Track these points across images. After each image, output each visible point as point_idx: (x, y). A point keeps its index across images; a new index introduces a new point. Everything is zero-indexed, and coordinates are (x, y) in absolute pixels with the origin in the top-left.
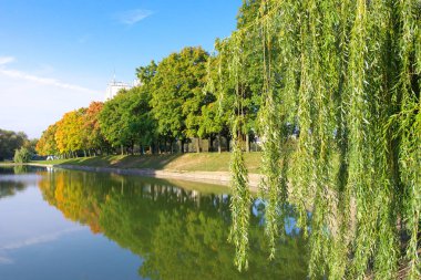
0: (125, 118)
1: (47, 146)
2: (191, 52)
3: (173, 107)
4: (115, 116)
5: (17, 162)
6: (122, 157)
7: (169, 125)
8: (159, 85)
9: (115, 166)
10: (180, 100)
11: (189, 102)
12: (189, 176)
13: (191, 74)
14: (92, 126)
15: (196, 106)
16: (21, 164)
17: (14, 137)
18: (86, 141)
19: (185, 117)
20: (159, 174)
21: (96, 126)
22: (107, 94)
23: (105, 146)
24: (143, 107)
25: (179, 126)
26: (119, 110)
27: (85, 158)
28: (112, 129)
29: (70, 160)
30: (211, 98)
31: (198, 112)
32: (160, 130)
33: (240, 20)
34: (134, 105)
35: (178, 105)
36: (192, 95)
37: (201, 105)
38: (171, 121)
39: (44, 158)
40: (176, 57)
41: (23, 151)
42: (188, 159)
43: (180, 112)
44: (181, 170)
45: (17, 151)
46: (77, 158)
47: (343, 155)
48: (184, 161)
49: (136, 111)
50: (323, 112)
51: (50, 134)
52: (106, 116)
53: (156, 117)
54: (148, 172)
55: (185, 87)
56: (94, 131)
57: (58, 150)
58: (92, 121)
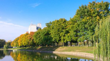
0: (42, 37)
1: (15, 44)
2: (62, 20)
3: (57, 35)
4: (39, 36)
5: (4, 49)
7: (56, 39)
9: (38, 50)
10: (59, 33)
11: (62, 33)
12: (63, 53)
13: (62, 26)
15: (64, 34)
16: (6, 49)
17: (3, 41)
18: (29, 43)
19: (61, 37)
20: (54, 52)
21: (32, 39)
23: (34, 44)
24: (48, 34)
25: (59, 39)
27: (27, 48)
28: (38, 40)
29: (22, 48)
30: (67, 32)
31: (64, 36)
32: (53, 40)
34: (45, 33)
35: (59, 34)
36: (62, 31)
38: (57, 38)
40: (58, 21)
41: (6, 45)
43: (59, 36)
44: (60, 51)
45: (4, 45)
46: (25, 48)
48: (60, 49)
49: (45, 35)
51: (16, 40)
52: (36, 36)
53: (52, 37)
54: (51, 52)
55: (61, 29)
56: (31, 40)
57: (19, 45)
58: (31, 37)
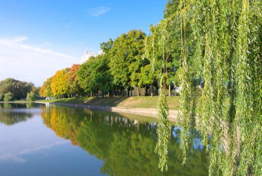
0: (93, 76)
1: (46, 91)
2: (135, 33)
3: (123, 68)
4: (87, 73)
5: (28, 101)
6: (91, 98)
7: (120, 79)
8: (114, 54)
9: (87, 104)
10: (127, 63)
11: (133, 65)
12: (133, 111)
13: (135, 47)
14: (73, 79)
15: (137, 67)
16: (30, 102)
17: (26, 85)
18: (69, 88)
19: (130, 74)
20: (114, 109)
21: (76, 79)
22: (83, 59)
23: (81, 92)
24: (104, 68)
25: (126, 80)
26: (89, 69)
27: (69, 99)
28: (85, 81)
29: (59, 99)
30: (147, 62)
31: (138, 71)
32: (115, 82)
33: (166, 13)
34: (99, 66)
35: (126, 66)
36: (135, 60)
37: (140, 66)
38: (121, 76)
39: (44, 98)
40: (125, 36)
41: (32, 94)
42: (132, 100)
43: (127, 71)
44: (127, 107)
45: (28, 94)
46: (64, 99)
47: (232, 99)
48: (129, 101)
49: (100, 70)
50: (219, 71)
51: (48, 83)
52: (81, 73)
53: (112, 73)
54: (107, 108)
55: (131, 55)
56: (74, 82)
57: (52, 93)
58: (73, 76)
